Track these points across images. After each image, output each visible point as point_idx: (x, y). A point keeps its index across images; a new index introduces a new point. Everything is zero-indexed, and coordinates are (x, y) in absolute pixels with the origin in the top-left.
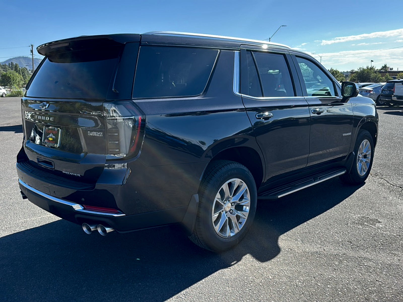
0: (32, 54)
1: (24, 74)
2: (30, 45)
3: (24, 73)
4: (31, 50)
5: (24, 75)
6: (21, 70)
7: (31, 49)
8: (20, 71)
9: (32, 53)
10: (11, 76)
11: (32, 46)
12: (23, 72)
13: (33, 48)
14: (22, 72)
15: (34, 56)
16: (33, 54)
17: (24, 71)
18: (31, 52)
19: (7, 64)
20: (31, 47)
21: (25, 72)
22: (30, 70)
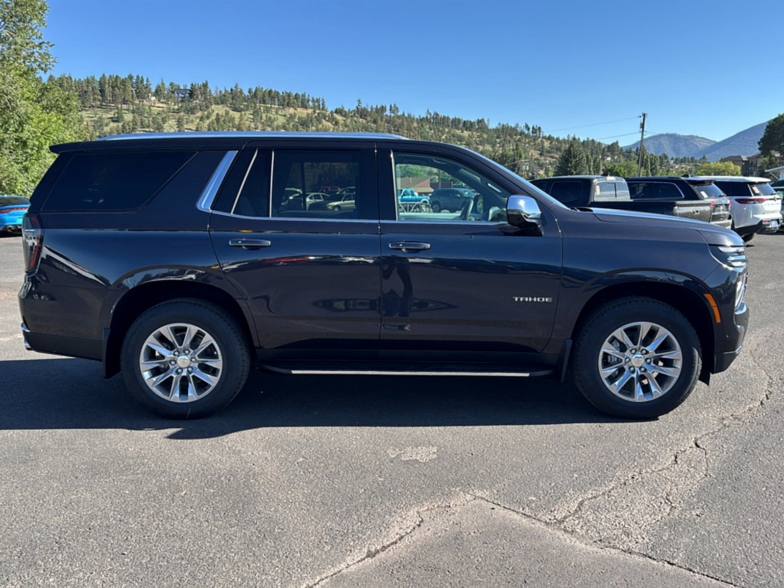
0: (643, 130)
1: (654, 166)
2: (641, 115)
3: (654, 164)
4: (641, 124)
5: (654, 168)
6: (649, 160)
7: (642, 122)
8: (647, 161)
9: (641, 129)
10: (620, 170)
11: (644, 115)
12: (653, 162)
13: (646, 118)
14: (651, 162)
15: (645, 133)
16: (645, 130)
17: (655, 161)
18: (641, 127)
19: (634, 150)
20: (642, 117)
21: (656, 164)
22: (672, 159)
